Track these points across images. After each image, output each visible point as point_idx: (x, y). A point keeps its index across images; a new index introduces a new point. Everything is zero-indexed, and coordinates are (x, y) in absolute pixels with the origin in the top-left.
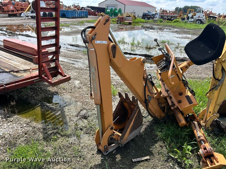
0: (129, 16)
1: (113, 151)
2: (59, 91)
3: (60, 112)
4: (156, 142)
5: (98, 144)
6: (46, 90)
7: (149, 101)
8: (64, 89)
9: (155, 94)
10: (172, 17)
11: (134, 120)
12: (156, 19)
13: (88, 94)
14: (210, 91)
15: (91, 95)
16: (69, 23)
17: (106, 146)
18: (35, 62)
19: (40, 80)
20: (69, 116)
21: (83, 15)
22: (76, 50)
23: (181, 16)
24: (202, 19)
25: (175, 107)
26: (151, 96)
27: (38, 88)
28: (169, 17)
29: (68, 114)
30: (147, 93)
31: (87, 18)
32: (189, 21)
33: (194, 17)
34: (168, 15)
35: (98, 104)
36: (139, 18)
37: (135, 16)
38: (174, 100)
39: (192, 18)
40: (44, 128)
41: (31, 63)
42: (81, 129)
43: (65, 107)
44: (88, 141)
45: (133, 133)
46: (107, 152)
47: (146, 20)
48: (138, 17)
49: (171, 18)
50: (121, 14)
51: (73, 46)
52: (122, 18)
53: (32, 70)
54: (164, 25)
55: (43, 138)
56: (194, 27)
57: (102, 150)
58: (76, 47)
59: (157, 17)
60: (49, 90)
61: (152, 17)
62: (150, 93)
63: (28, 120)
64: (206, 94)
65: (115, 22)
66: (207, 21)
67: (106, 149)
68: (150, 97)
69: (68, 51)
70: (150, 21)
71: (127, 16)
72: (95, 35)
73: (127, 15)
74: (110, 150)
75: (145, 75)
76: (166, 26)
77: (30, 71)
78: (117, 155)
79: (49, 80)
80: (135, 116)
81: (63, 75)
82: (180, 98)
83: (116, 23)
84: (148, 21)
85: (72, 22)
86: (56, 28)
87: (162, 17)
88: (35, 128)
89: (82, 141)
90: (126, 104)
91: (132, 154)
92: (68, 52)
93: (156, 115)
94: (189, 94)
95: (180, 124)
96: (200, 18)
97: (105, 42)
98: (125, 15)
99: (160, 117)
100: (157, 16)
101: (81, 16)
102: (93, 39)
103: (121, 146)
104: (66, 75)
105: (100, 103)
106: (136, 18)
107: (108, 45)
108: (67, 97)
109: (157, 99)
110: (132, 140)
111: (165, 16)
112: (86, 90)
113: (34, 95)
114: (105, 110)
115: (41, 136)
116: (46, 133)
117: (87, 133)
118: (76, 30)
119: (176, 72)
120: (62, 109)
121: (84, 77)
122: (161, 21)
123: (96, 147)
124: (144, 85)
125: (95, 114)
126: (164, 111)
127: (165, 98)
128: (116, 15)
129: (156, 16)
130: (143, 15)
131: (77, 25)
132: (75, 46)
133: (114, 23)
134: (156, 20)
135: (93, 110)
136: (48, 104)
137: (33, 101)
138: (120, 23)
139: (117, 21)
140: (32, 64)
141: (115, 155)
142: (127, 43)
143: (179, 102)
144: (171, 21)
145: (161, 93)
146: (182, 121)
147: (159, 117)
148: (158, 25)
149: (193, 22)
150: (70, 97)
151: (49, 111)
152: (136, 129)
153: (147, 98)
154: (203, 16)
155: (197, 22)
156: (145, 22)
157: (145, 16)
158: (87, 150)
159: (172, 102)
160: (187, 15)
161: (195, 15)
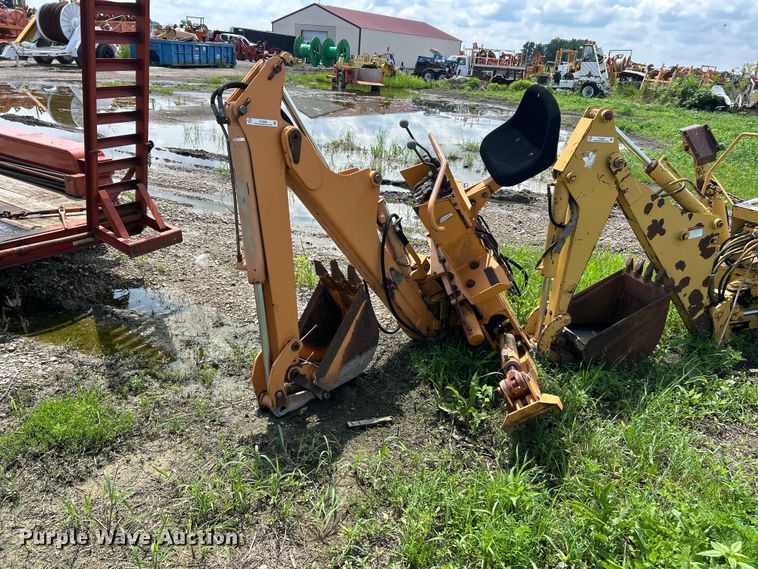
0: (373, 67)
1: (300, 409)
2: (148, 277)
3: (153, 329)
4: (413, 387)
5: (261, 392)
6: (109, 275)
7: (394, 284)
8: (162, 272)
9: (413, 269)
10: (508, 72)
11: (355, 329)
12: (460, 77)
13: (233, 285)
14: (544, 255)
15: (239, 258)
16: (172, 82)
17: (281, 391)
18: (73, 191)
19: (91, 239)
20: (180, 337)
21: (218, 56)
22: (197, 166)
23: (537, 69)
24: (597, 80)
25: (460, 298)
26: (399, 270)
27: (83, 268)
28: (499, 74)
29: (176, 333)
30: (389, 263)
31: (232, 67)
32: (561, 86)
33: (575, 75)
34: (498, 66)
35: (258, 283)
36: (404, 74)
37: (390, 67)
38: (457, 281)
39: (569, 76)
40: (111, 365)
41: (59, 195)
42: (216, 366)
43: (166, 316)
44: (235, 390)
45: (353, 364)
46: (283, 408)
47: (428, 80)
48: (402, 69)
49: (507, 75)
50: (348, 59)
51: (185, 153)
52: (350, 72)
53: (67, 211)
54: (482, 96)
55: (109, 387)
56: (573, 106)
57: (271, 404)
58: (198, 156)
59: (463, 73)
60: (117, 276)
61: (447, 69)
62: (399, 264)
63: (61, 348)
64: (537, 266)
65: (328, 83)
66: (614, 88)
67: (281, 402)
68: (397, 274)
69: (171, 168)
70: (438, 82)
71: (365, 66)
72: (246, 104)
73: (368, 63)
74: (292, 406)
75: (383, 216)
76: (488, 100)
77: (60, 216)
78: (309, 416)
79: (121, 240)
80: (357, 317)
81: (161, 228)
82: (472, 274)
83: (330, 88)
84: (434, 82)
85: (181, 79)
86: (140, 91)
87: (477, 72)
88: (82, 364)
89: (216, 392)
90: (335, 294)
91: (349, 413)
92: (172, 172)
93: (417, 325)
94: (494, 264)
95: (469, 338)
96: (592, 79)
97: (271, 123)
98: (358, 64)
99: (428, 330)
100: (464, 69)
101: (211, 62)
102: (241, 114)
103: (321, 398)
104: (170, 226)
105: (262, 278)
106: (394, 73)
107: (281, 131)
108: (172, 293)
109: (416, 280)
110: (352, 383)
111: (487, 69)
112: (227, 274)
113: (71, 287)
114: (275, 300)
115: (102, 382)
116: (117, 375)
117: (231, 375)
118: (195, 105)
119: (455, 204)
120: (158, 322)
121: (222, 240)
122: (475, 86)
123: (255, 403)
124: (381, 238)
125: (255, 332)
126: (437, 317)
127: (438, 279)
128: (330, 59)
129: (460, 67)
130: (418, 64)
131: (199, 91)
132: (193, 156)
133: (325, 86)
134: (459, 82)
135: (250, 322)
136: (118, 311)
137: (71, 302)
138: (343, 87)
139: (334, 80)
140: (64, 197)
141: (305, 415)
142: (359, 149)
143: (470, 284)
144: (505, 86)
145: (426, 265)
146: (474, 331)
147: (424, 331)
148: (464, 97)
149: (573, 89)
150: (180, 292)
151: (120, 326)
152: (360, 355)
153: (389, 275)
154: (602, 72)
155: (584, 92)
156: (426, 88)
157: (424, 67)
158: (231, 409)
159: (454, 288)
160: (557, 69)
161: (579, 69)
